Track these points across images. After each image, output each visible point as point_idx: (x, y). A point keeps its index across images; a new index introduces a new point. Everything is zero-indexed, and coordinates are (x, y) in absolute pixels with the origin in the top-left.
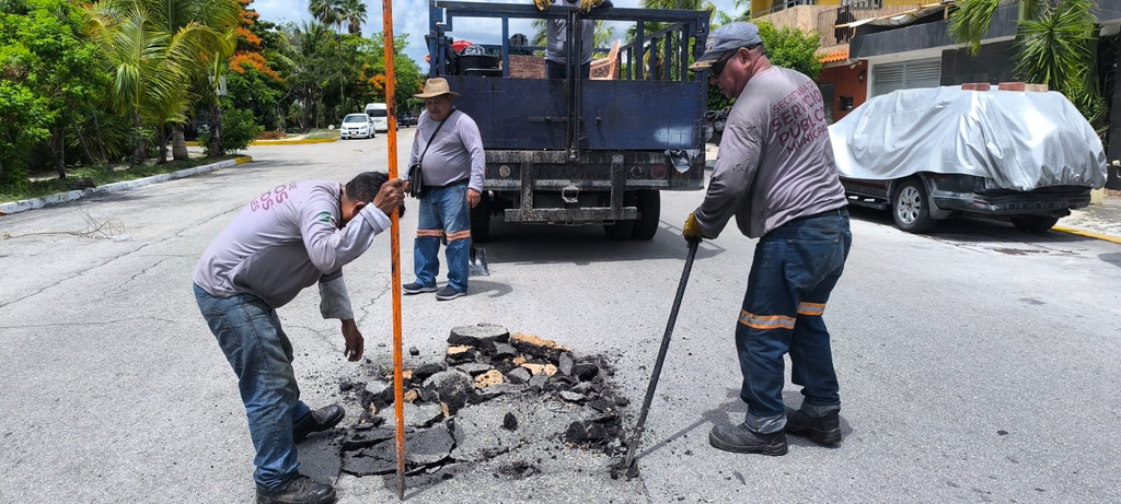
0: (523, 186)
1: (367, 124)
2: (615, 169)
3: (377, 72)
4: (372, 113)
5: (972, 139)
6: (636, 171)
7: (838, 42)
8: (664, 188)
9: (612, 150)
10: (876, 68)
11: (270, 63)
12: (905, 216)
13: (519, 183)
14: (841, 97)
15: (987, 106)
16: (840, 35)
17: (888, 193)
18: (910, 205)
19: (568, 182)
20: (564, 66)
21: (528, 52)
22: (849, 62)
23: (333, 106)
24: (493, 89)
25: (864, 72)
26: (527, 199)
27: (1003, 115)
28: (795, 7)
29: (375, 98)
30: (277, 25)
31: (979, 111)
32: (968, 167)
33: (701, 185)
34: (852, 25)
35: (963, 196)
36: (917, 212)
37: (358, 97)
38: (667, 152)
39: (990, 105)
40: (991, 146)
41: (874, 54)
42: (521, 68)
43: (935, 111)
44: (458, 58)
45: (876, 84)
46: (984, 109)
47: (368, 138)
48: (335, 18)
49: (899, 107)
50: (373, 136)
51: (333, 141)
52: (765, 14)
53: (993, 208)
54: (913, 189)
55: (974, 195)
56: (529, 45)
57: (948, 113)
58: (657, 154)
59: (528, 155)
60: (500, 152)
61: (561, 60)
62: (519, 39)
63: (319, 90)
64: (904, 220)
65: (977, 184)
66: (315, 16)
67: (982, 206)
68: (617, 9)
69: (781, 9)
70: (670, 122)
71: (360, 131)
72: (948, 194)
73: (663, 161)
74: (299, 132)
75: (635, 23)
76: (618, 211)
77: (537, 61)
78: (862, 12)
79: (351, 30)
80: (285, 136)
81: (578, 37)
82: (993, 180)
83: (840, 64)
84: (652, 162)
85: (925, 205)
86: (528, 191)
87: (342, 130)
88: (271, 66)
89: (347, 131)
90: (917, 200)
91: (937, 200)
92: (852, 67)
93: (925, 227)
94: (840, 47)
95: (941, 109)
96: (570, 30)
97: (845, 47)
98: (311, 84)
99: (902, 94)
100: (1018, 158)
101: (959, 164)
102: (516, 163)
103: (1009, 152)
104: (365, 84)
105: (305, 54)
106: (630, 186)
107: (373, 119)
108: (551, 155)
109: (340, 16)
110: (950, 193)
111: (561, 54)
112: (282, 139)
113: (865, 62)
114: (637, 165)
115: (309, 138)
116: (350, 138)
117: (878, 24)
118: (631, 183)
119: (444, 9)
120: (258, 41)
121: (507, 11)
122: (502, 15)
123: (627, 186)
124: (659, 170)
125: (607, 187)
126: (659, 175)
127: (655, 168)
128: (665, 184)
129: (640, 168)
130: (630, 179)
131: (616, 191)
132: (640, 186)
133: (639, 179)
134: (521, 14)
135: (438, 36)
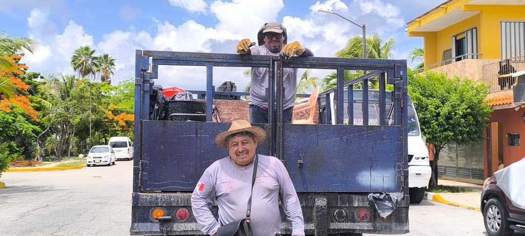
1: (109, 153)
2: (318, 212)
3: (122, 112)
4: (115, 145)
6: (340, 214)
8: (369, 231)
9: (316, 193)
11: (33, 104)
14: (509, 134)
16: (503, 83)
20: (267, 110)
21: (236, 97)
22: (513, 105)
23: (85, 139)
24: (196, 133)
28: (463, 60)
29: (120, 132)
30: (41, 75)
33: (406, 228)
34: (514, 75)
37: (106, 131)
38: (370, 196)
42: (230, 112)
44: (167, 103)
47: (109, 165)
48: (91, 70)
50: (113, 163)
51: (79, 168)
52: (436, 67)
56: (238, 91)
58: (360, 197)
61: (265, 105)
62: (229, 86)
63: (72, 126)
66: (75, 69)
68: (318, 59)
70: (373, 164)
71: (103, 159)
73: (367, 204)
74: (53, 160)
75: (335, 71)
77: (244, 104)
78: (520, 64)
79: (103, 79)
80: (40, 164)
81: (280, 84)
83: (506, 107)
84: (356, 205)
87: (88, 159)
88: (33, 107)
89: (92, 160)
92: (517, 109)
96: (272, 77)
97: (509, 93)
98: (66, 122)
104: (112, 121)
105: (63, 98)
106: (334, 230)
107: (114, 149)
109: (95, 69)
111: (264, 99)
112: (37, 167)
114: (341, 208)
115: (60, 166)
116: (94, 165)
118: (335, 226)
119: (151, 58)
120: (27, 87)
121: (211, 60)
122: (207, 64)
123: (331, 229)
124: (363, 213)
125: (311, 230)
126: (363, 218)
127: (359, 211)
128: (368, 227)
129: (344, 211)
130: (334, 222)
131: (321, 233)
132: (344, 230)
133: (343, 222)
134: (224, 63)
135: (144, 83)
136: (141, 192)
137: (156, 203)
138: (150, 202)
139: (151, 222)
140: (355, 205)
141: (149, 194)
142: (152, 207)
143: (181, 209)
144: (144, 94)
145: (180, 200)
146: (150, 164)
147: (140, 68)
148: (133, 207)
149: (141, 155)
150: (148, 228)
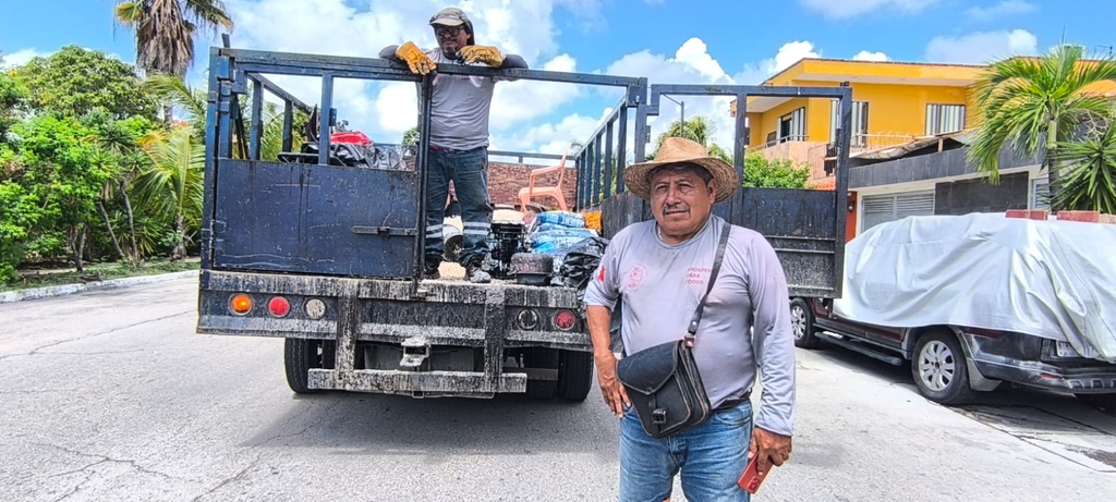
0: (340, 334)
2: (489, 313)
5: (1035, 285)
6: (528, 318)
7: (827, 175)
10: (866, 199)
12: (930, 378)
13: (333, 327)
15: (1050, 240)
16: (829, 167)
17: (904, 345)
18: (937, 365)
19: (416, 329)
24: (301, 182)
25: (854, 203)
26: (345, 355)
27: (1076, 253)
28: (787, 142)
31: (1041, 247)
32: (1030, 324)
35: (1022, 365)
36: (950, 376)
39: (1054, 237)
40: (1063, 296)
41: (864, 185)
43: (972, 244)
45: (866, 214)
46: (1047, 244)
49: (914, 236)
53: (1070, 383)
54: (942, 345)
55: (1040, 364)
57: (992, 247)
58: (560, 293)
59: (350, 286)
60: (307, 279)
64: (927, 382)
65: (1046, 349)
67: (1054, 381)
69: (774, 144)
72: (999, 360)
73: (570, 305)
76: (495, 379)
82: (1068, 344)
84: (553, 304)
85: (963, 370)
86: (346, 341)
90: (949, 360)
91: (981, 366)
93: (961, 397)
94: (829, 179)
95: (981, 241)
97: (833, 179)
99: (917, 221)
100: (1103, 314)
101: (1017, 320)
102: (331, 297)
103: (1093, 306)
106: (515, 342)
108: (387, 287)
110: (1003, 358)
113: (855, 193)
114: (528, 308)
117: (867, 157)
118: (517, 335)
121: (329, 67)
122: (321, 72)
123: (510, 341)
124: (565, 317)
125: (478, 340)
126: (564, 327)
127: (558, 315)
128: (571, 340)
129: (534, 313)
130: (515, 329)
131: (493, 347)
132: (531, 342)
133: (532, 330)
134: (350, 71)
135: (220, 100)
136: (213, 269)
137: (236, 287)
138: (227, 285)
139: (230, 315)
140: (550, 306)
141: (225, 273)
142: (231, 292)
143: (276, 298)
144: (219, 117)
145: (272, 285)
146: (228, 226)
147: (216, 76)
148: (200, 291)
149: (214, 213)
150: (223, 325)
